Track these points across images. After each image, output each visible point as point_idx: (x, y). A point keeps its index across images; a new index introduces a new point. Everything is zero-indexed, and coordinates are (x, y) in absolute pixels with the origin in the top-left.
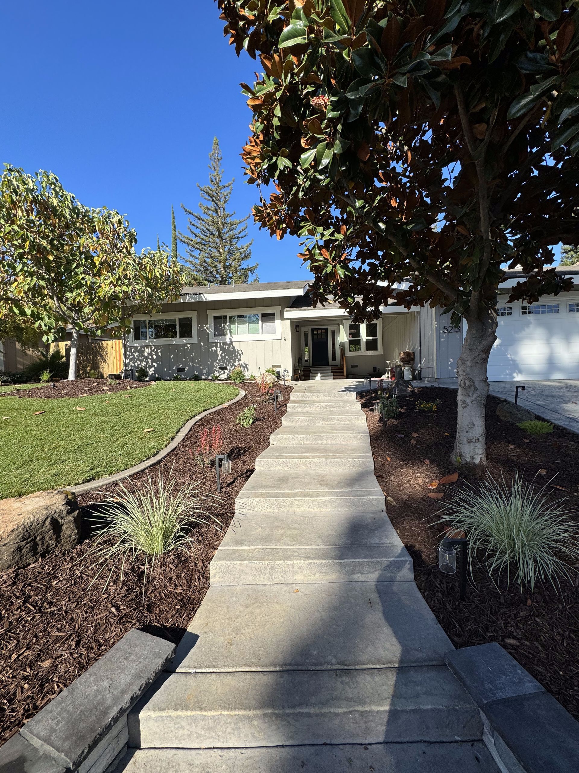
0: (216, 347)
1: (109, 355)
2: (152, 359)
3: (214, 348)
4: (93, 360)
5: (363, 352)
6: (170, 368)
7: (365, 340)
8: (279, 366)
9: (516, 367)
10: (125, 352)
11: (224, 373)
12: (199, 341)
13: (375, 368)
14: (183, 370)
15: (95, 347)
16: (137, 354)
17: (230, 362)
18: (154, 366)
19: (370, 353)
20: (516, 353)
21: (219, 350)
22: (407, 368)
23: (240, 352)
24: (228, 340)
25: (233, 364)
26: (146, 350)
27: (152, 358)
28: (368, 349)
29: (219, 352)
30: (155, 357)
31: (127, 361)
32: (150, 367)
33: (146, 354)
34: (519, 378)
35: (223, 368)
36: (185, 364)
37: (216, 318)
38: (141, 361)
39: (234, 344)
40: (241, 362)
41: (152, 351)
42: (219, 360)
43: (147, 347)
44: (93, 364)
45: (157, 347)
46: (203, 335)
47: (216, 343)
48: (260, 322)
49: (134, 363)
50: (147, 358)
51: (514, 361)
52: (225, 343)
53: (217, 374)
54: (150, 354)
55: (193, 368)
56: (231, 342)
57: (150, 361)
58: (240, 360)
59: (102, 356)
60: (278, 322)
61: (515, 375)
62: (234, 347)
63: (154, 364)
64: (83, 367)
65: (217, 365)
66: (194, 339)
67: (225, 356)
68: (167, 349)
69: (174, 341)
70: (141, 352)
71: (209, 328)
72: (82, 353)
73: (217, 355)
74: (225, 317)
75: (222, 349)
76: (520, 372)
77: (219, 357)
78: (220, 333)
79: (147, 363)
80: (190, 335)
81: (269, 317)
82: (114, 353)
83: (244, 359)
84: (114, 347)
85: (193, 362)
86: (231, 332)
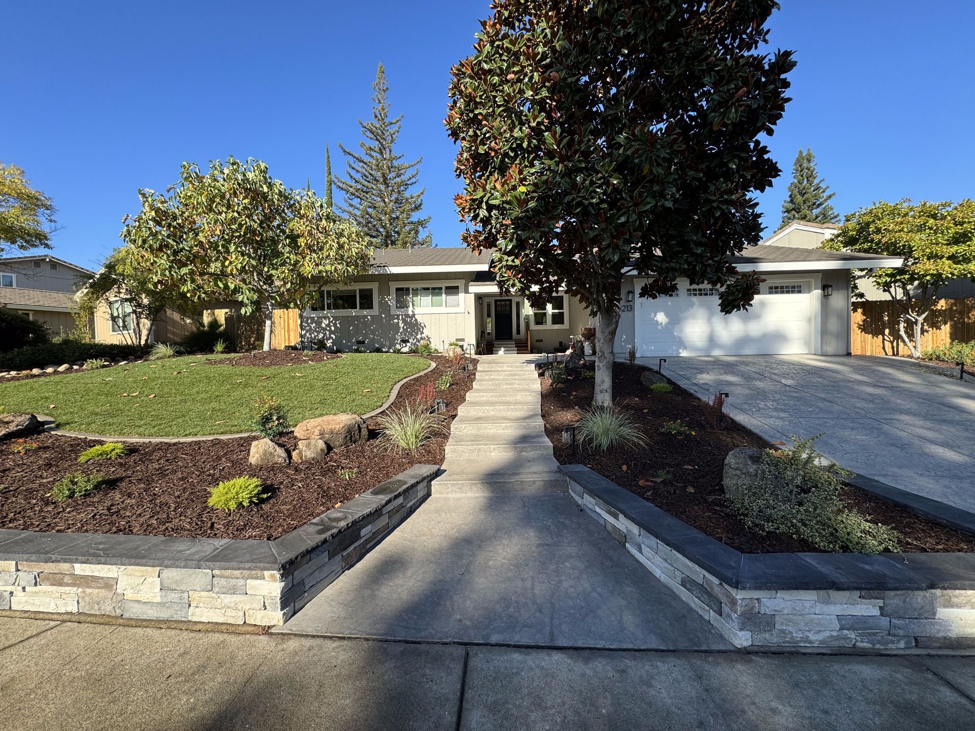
0: (398, 319)
1: (277, 325)
2: (330, 331)
3: (396, 321)
4: (258, 330)
5: (549, 325)
6: (349, 340)
7: (551, 313)
8: (463, 340)
9: (682, 344)
10: (301, 323)
11: (406, 346)
12: (381, 313)
13: (561, 343)
14: (363, 342)
15: (260, 316)
16: (314, 325)
17: (412, 335)
18: (332, 338)
19: (557, 327)
20: (681, 331)
21: (401, 322)
22: (587, 343)
23: (423, 325)
24: (410, 313)
25: (415, 337)
26: (324, 321)
27: (331, 329)
28: (554, 322)
29: (401, 325)
30: (333, 328)
31: (304, 332)
32: (328, 339)
33: (323, 325)
34: (684, 354)
35: (405, 341)
36: (365, 336)
37: (398, 290)
38: (318, 333)
39: (416, 316)
40: (423, 335)
41: (330, 322)
42: (401, 333)
43: (325, 318)
44: (258, 334)
45: (335, 318)
46: (385, 307)
47: (398, 316)
48: (444, 295)
49: (310, 334)
50: (324, 329)
51: (680, 338)
52: (407, 316)
53: (398, 347)
54: (328, 325)
55: (373, 341)
56: (414, 315)
57: (328, 333)
58: (422, 333)
60: (462, 295)
61: (681, 351)
62: (416, 320)
63: (332, 336)
64: (245, 337)
65: (399, 338)
66: (375, 311)
67: (407, 329)
68: (346, 320)
69: (354, 312)
70: (319, 323)
71: (391, 300)
72: (245, 323)
73: (399, 328)
74: (408, 289)
75: (404, 321)
76: (685, 348)
77: (401, 330)
78: (402, 305)
79: (325, 334)
80: (371, 307)
81: (453, 290)
82: (282, 323)
83: (426, 332)
84: (282, 316)
85: (374, 334)
86: (413, 305)
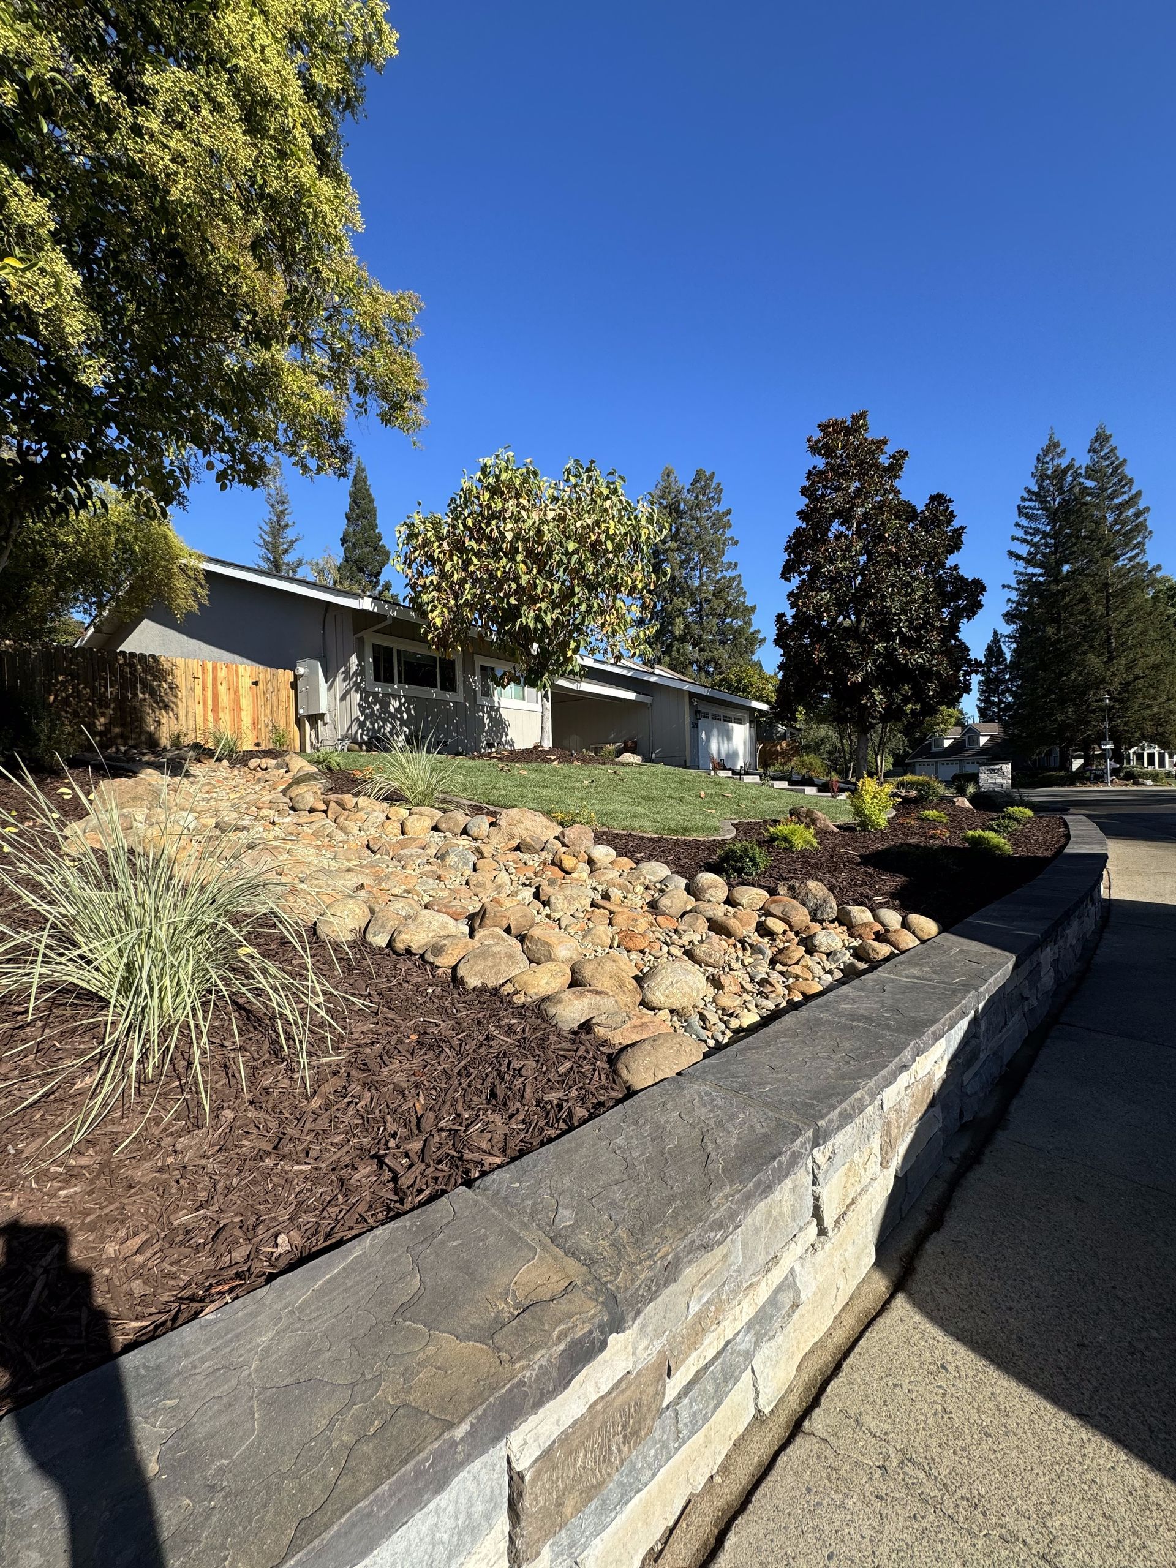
0: (483, 711)
1: (182, 693)
2: (402, 720)
3: (481, 713)
10: (359, 700)
12: (465, 700)
14: (445, 743)
16: (378, 706)
17: (497, 737)
21: (486, 716)
23: (507, 723)
24: (495, 705)
25: (500, 740)
26: (393, 702)
27: (402, 717)
29: (487, 721)
30: (405, 716)
31: (362, 719)
33: (392, 709)
35: (490, 745)
36: (448, 733)
37: (482, 668)
39: (501, 711)
40: (508, 738)
41: (401, 704)
42: (486, 733)
43: (396, 696)
45: (409, 699)
46: (470, 694)
47: (483, 706)
49: (372, 723)
50: (393, 717)
52: (492, 708)
54: (398, 710)
55: (457, 741)
56: (499, 709)
57: (398, 723)
58: (507, 735)
59: (154, 693)
60: (540, 690)
62: (501, 716)
63: (404, 728)
65: (484, 739)
66: (459, 696)
67: (492, 727)
68: (423, 705)
69: (433, 694)
70: (385, 705)
71: (476, 682)
73: (484, 725)
74: (492, 670)
75: (490, 717)
77: (486, 728)
78: (487, 692)
79: (394, 726)
80: (452, 688)
83: (510, 734)
85: (457, 731)
86: (498, 695)
